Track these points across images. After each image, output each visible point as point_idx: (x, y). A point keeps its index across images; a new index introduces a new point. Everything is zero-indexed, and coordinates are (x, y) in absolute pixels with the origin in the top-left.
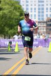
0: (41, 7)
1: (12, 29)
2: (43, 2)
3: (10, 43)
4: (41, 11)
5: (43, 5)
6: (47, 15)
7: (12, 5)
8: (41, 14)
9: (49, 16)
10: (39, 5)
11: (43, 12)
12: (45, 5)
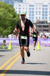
0: (31, 10)
1: (6, 29)
2: (33, 6)
3: (5, 41)
4: (31, 13)
5: (33, 9)
6: (37, 18)
7: (7, 8)
8: (31, 16)
9: (38, 18)
10: (30, 9)
11: (33, 15)
12: (35, 8)
